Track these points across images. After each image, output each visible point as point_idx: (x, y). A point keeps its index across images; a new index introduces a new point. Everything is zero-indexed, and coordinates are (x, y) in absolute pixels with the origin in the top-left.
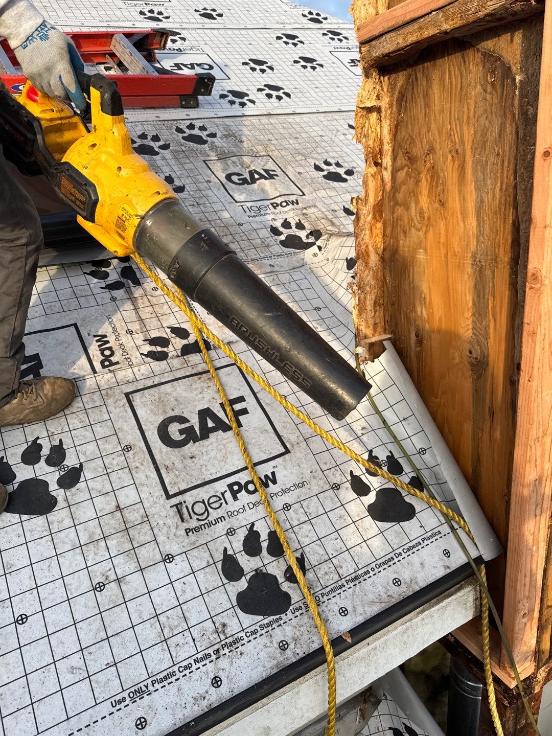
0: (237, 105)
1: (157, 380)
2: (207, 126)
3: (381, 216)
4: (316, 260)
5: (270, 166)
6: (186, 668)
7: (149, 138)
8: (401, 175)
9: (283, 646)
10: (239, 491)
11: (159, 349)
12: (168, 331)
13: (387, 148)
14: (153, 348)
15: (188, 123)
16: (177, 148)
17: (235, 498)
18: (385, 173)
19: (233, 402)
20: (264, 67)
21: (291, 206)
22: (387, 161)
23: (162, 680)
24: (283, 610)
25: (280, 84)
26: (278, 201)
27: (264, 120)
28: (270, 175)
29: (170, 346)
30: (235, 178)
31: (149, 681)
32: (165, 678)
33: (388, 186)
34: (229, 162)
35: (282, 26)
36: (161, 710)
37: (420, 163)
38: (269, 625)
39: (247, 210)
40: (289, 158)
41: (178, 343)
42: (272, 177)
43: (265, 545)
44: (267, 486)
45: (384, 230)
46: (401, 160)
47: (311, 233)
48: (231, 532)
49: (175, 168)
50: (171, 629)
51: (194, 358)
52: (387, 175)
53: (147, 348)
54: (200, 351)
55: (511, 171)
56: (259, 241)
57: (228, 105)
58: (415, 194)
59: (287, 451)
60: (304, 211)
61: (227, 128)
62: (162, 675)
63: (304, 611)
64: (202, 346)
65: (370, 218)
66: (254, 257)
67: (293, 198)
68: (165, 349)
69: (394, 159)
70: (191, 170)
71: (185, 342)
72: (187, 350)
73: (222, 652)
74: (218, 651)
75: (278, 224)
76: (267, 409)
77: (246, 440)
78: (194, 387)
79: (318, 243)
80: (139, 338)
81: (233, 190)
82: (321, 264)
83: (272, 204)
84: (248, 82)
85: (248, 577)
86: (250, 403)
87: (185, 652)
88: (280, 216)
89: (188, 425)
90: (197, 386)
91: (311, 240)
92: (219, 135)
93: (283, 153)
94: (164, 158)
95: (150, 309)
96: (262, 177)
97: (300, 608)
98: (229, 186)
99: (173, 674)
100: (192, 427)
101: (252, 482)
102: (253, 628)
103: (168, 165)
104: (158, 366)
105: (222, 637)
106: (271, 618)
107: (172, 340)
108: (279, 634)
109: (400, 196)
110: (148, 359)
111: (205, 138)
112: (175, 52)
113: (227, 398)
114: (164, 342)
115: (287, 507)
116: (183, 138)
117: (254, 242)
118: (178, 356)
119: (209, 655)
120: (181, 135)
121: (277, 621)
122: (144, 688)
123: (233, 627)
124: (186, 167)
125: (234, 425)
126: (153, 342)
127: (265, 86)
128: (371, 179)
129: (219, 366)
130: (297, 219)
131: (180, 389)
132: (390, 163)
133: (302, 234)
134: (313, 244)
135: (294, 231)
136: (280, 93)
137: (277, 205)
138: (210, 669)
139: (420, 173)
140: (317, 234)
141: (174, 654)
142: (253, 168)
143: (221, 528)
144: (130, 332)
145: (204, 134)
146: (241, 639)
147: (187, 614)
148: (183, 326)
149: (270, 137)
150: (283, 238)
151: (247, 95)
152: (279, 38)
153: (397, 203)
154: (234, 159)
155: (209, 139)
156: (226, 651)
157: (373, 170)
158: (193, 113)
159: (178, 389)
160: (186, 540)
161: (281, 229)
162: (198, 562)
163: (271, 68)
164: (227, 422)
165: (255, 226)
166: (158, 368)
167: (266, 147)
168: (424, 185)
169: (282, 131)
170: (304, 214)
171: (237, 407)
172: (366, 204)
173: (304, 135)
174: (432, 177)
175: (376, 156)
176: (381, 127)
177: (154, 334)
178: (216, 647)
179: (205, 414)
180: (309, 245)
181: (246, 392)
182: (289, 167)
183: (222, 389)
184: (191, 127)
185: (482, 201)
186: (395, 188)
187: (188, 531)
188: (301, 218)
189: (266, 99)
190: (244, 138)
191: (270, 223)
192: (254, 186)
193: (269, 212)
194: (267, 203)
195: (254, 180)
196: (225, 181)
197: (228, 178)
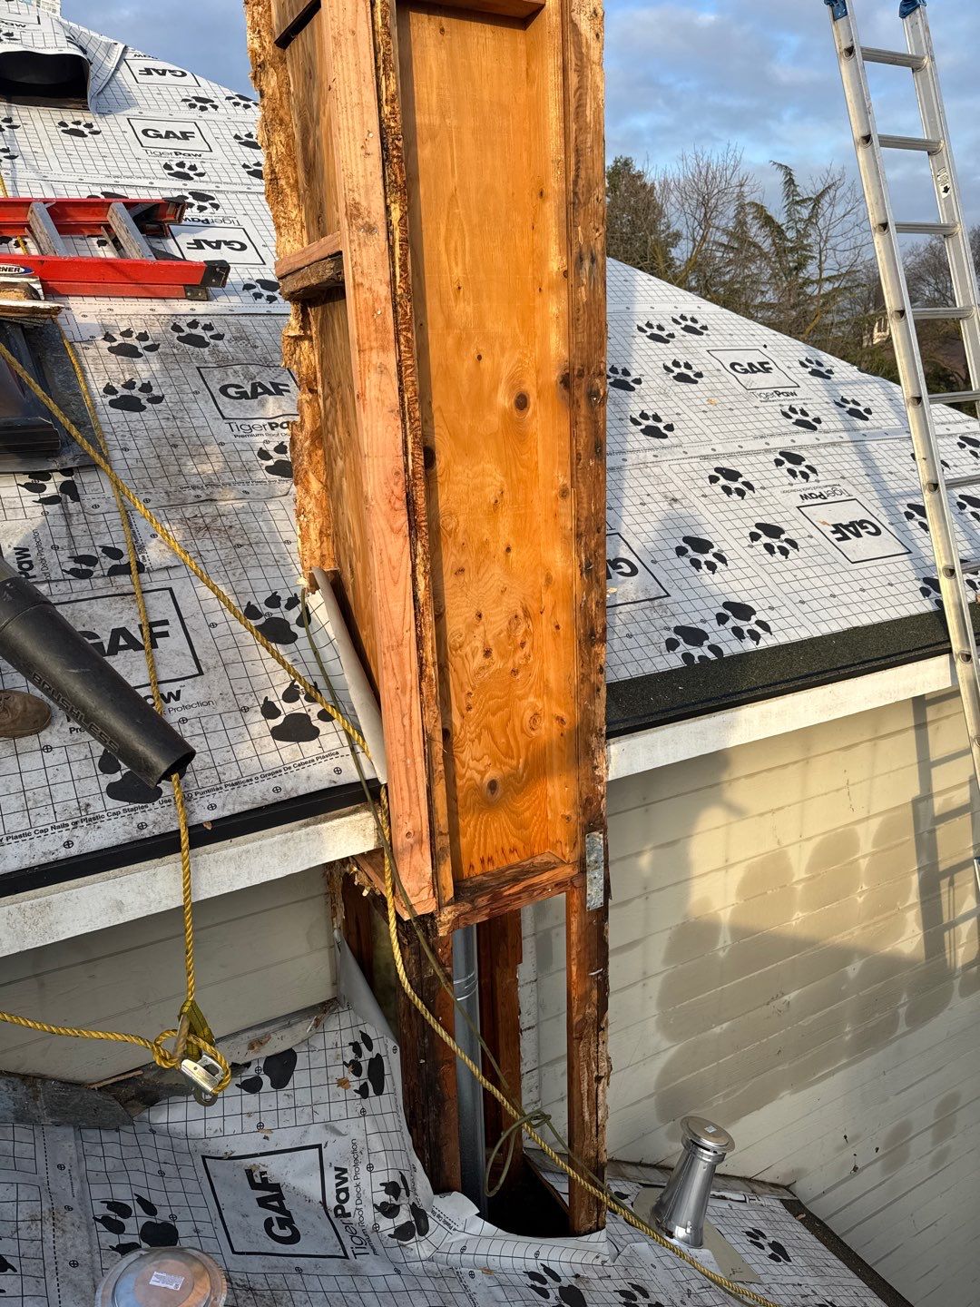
1: (73, 597)
5: (283, 378)
6: (42, 831)
7: (134, 336)
9: (141, 827)
11: (84, 567)
12: (100, 550)
14: (78, 566)
19: (152, 625)
23: (16, 837)
24: (152, 801)
26: (279, 421)
28: (278, 390)
29: (98, 566)
30: (231, 391)
31: (5, 837)
32: (20, 836)
38: (132, 810)
39: (235, 428)
41: (108, 563)
42: (279, 393)
44: (168, 701)
49: (158, 375)
50: (36, 802)
51: (123, 580)
53: (72, 565)
54: (130, 573)
56: (238, 464)
59: (201, 674)
62: (18, 834)
63: (172, 803)
64: (133, 568)
66: (227, 481)
68: (91, 568)
71: (116, 562)
72: (115, 571)
73: (80, 824)
74: (76, 823)
75: (271, 447)
76: (191, 634)
77: (157, 660)
78: (113, 606)
80: (64, 555)
81: (224, 404)
83: (271, 424)
85: (124, 772)
86: (174, 628)
87: (45, 820)
88: (276, 439)
89: (97, 641)
90: (118, 606)
92: (227, 337)
95: (85, 527)
96: (267, 391)
97: (170, 801)
99: (29, 834)
100: (101, 644)
101: (152, 697)
102: (116, 811)
103: (150, 370)
104: (79, 583)
105: (83, 813)
106: (137, 805)
107: (102, 560)
108: (140, 817)
110: (70, 577)
112: (200, 223)
113: (147, 620)
114: (91, 560)
115: (184, 720)
116: (179, 338)
117: (231, 464)
118: (104, 576)
119: (67, 825)
120: (177, 334)
121: (142, 807)
123: (97, 807)
124: (172, 374)
125: (147, 645)
126: (78, 559)
129: (149, 589)
131: (97, 607)
135: (288, 456)
137: (276, 426)
138: (66, 835)
141: (33, 820)
142: (258, 379)
144: (55, 548)
145: (207, 335)
146: (103, 817)
147: (53, 793)
148: (118, 547)
150: (271, 463)
156: (85, 824)
158: (201, 308)
159: (95, 606)
160: (69, 737)
161: (272, 453)
162: (76, 755)
164: (142, 642)
165: (240, 447)
166: (78, 586)
171: (157, 629)
177: (82, 552)
178: (75, 820)
179: (117, 633)
181: (173, 618)
183: (145, 610)
187: (71, 730)
190: (259, 343)
191: (260, 446)
192: (253, 402)
193: (263, 432)
194: (264, 422)
195: (255, 395)
196: (218, 394)
197: (223, 390)
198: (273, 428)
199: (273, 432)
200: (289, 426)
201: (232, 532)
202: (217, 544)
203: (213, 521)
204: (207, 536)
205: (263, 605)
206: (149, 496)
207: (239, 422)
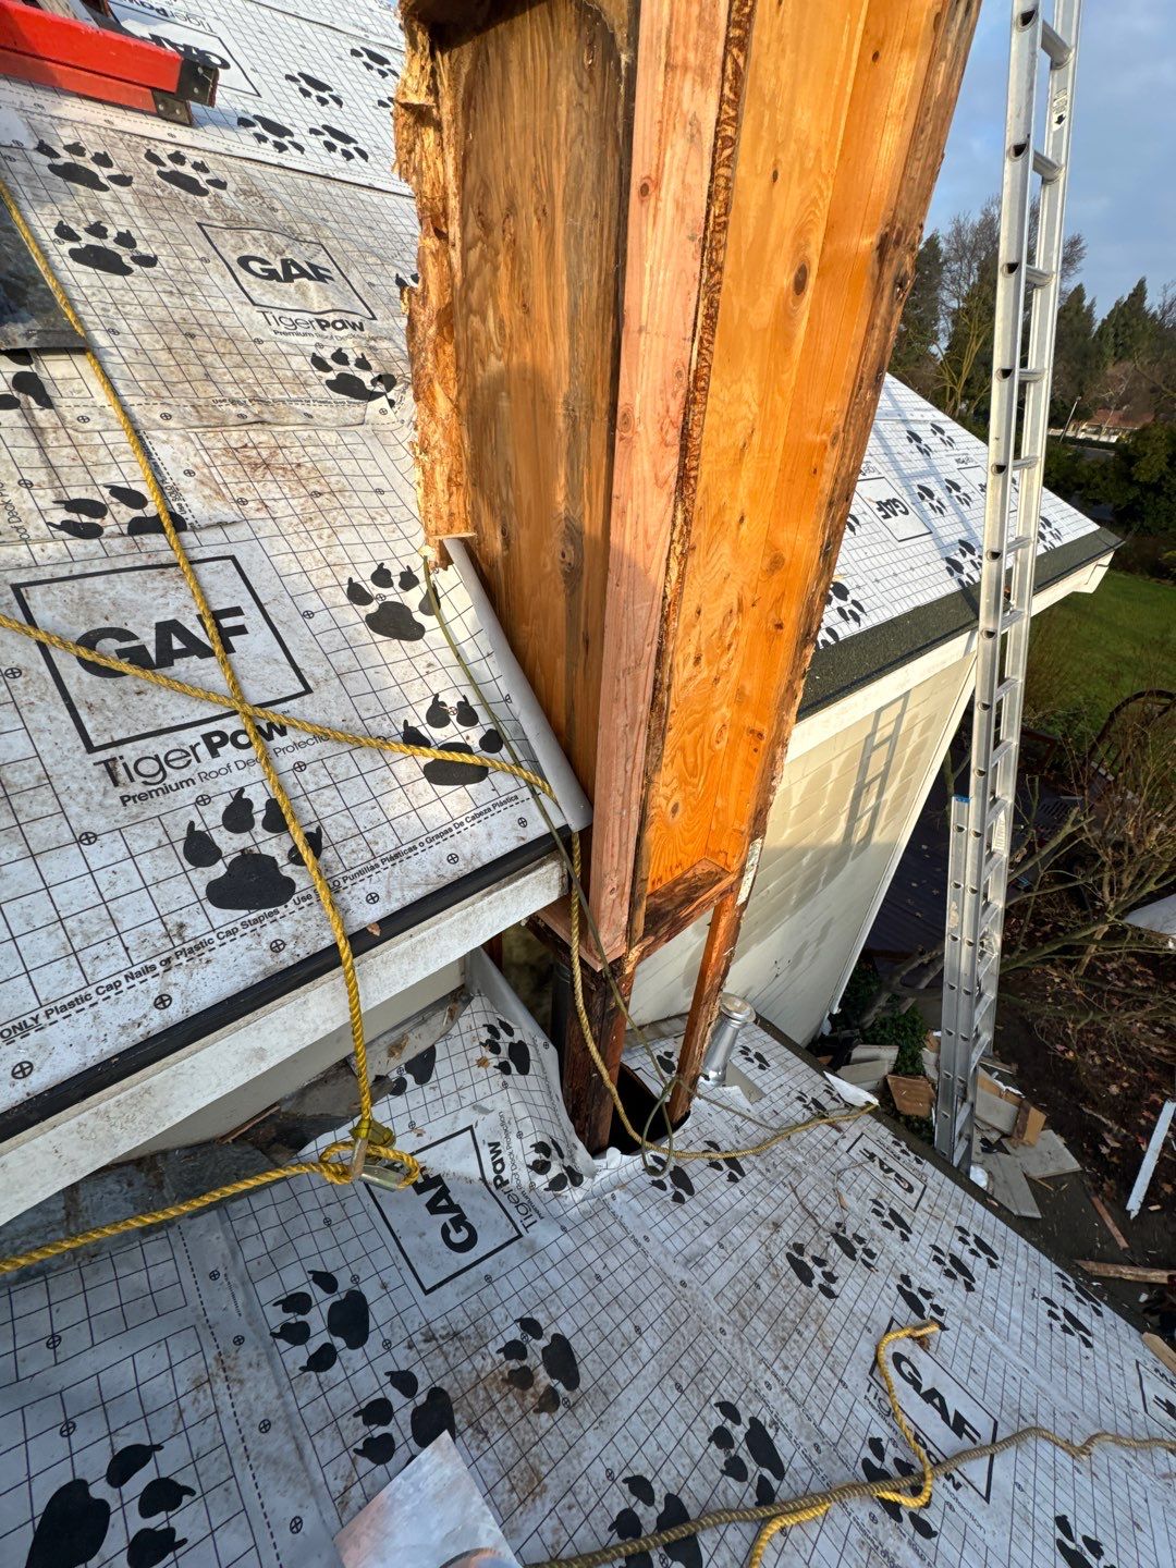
0: (269, 146)
1: (77, 569)
2: (209, 165)
3: (451, 333)
4: (383, 419)
5: (321, 260)
6: (109, 987)
7: (88, 156)
8: (474, 255)
9: (277, 947)
10: (222, 743)
11: (85, 519)
12: (106, 492)
13: (453, 203)
14: (73, 517)
15: (172, 149)
16: (147, 189)
17: (214, 753)
18: (452, 253)
19: (217, 616)
20: (325, 95)
21: (349, 331)
22: (454, 231)
23: (64, 1008)
24: (283, 901)
25: (351, 133)
26: (331, 317)
27: (318, 184)
28: (318, 275)
29: (108, 517)
30: (255, 266)
31: (41, 1012)
32: (71, 1005)
33: (459, 275)
34: (247, 237)
35: (362, 34)
36: (60, 1048)
37: (497, 232)
38: (256, 921)
39: (272, 320)
40: (355, 255)
41: (125, 514)
42: (321, 278)
43: (259, 818)
44: (270, 737)
45: (457, 360)
46: (474, 229)
47: (380, 378)
48: (203, 800)
49: (140, 223)
50: (86, 936)
51: (154, 541)
52: (455, 256)
53: (61, 515)
54: (163, 531)
55: (613, 247)
56: (289, 374)
57: (253, 141)
58: (491, 291)
59: (308, 690)
60: (372, 343)
61: (247, 179)
62: (65, 1002)
63: (314, 900)
64: (166, 522)
65: (432, 331)
66: (278, 396)
67: (356, 319)
68: (98, 521)
69: (464, 226)
70: (172, 232)
71: (137, 513)
72: (138, 527)
73: (175, 962)
74: (168, 960)
75: (326, 354)
76: (280, 629)
77: (240, 672)
78: (149, 585)
79: (391, 395)
80: (46, 498)
81: (249, 283)
82: (391, 427)
83: (319, 321)
84: (300, 114)
85: (228, 861)
86: (252, 618)
87: (110, 966)
88: (331, 343)
89: (134, 643)
90: (156, 584)
91: (380, 388)
92: (231, 186)
93: (346, 245)
94: (117, 200)
95: (72, 451)
96: (303, 274)
97: (309, 897)
98: (243, 275)
99: (87, 998)
100: (143, 648)
101: (244, 732)
102: (230, 927)
103: (126, 213)
104: (78, 546)
105: (177, 941)
106: (261, 912)
107: (112, 507)
108: (271, 932)
109: (474, 297)
110: (63, 534)
111: (203, 185)
112: (154, 13)
113: (208, 608)
114: (98, 509)
115: (300, 766)
116: (160, 174)
117: (280, 373)
118: (122, 535)
119: (153, 968)
120: (155, 168)
121: (270, 914)
122: (30, 1022)
123: (197, 927)
124: (163, 225)
125: (218, 648)
126: (73, 506)
127: (325, 127)
128: (430, 260)
129: (201, 557)
130: (359, 352)
131: (123, 586)
132: (458, 235)
133: (366, 378)
134: (379, 395)
135: (351, 369)
136: (350, 148)
137: (328, 325)
138: (154, 985)
139: (497, 254)
140: (388, 380)
141: (88, 971)
142: (288, 255)
143: (187, 795)
144: (27, 484)
145: (202, 178)
146: (210, 942)
147: (116, 915)
148: (134, 487)
149: (326, 214)
150: (331, 376)
151: (291, 134)
152: (355, 53)
153: (470, 311)
154: (256, 233)
155: (211, 188)
156: (183, 959)
157: (432, 243)
158: (183, 135)
159: (119, 587)
160: (123, 812)
161: (331, 363)
162: (141, 842)
163: (338, 101)
164: (207, 642)
165: (284, 348)
166: (81, 550)
167: (316, 227)
168: (503, 273)
169: (347, 210)
170: (371, 348)
171: (227, 622)
172: (424, 304)
173: (383, 226)
174: (513, 259)
175: (437, 218)
176: (444, 162)
177: (76, 494)
178: (165, 956)
179: (166, 629)
180: (373, 396)
181: (245, 601)
182: (354, 271)
183: (201, 592)
184: (177, 158)
185: (576, 304)
186: (468, 282)
187: (124, 800)
188: (366, 352)
189: (324, 151)
190: (277, 205)
191: (313, 350)
192: (290, 287)
193: (311, 330)
194: (308, 317)
195: (289, 278)
196: (236, 267)
197: (244, 262)
198: (323, 328)
199: (325, 333)
200: (344, 327)
201: (303, 472)
202: (286, 490)
203: (273, 455)
204: (269, 477)
205: (370, 584)
206: (167, 410)
207: (277, 313)
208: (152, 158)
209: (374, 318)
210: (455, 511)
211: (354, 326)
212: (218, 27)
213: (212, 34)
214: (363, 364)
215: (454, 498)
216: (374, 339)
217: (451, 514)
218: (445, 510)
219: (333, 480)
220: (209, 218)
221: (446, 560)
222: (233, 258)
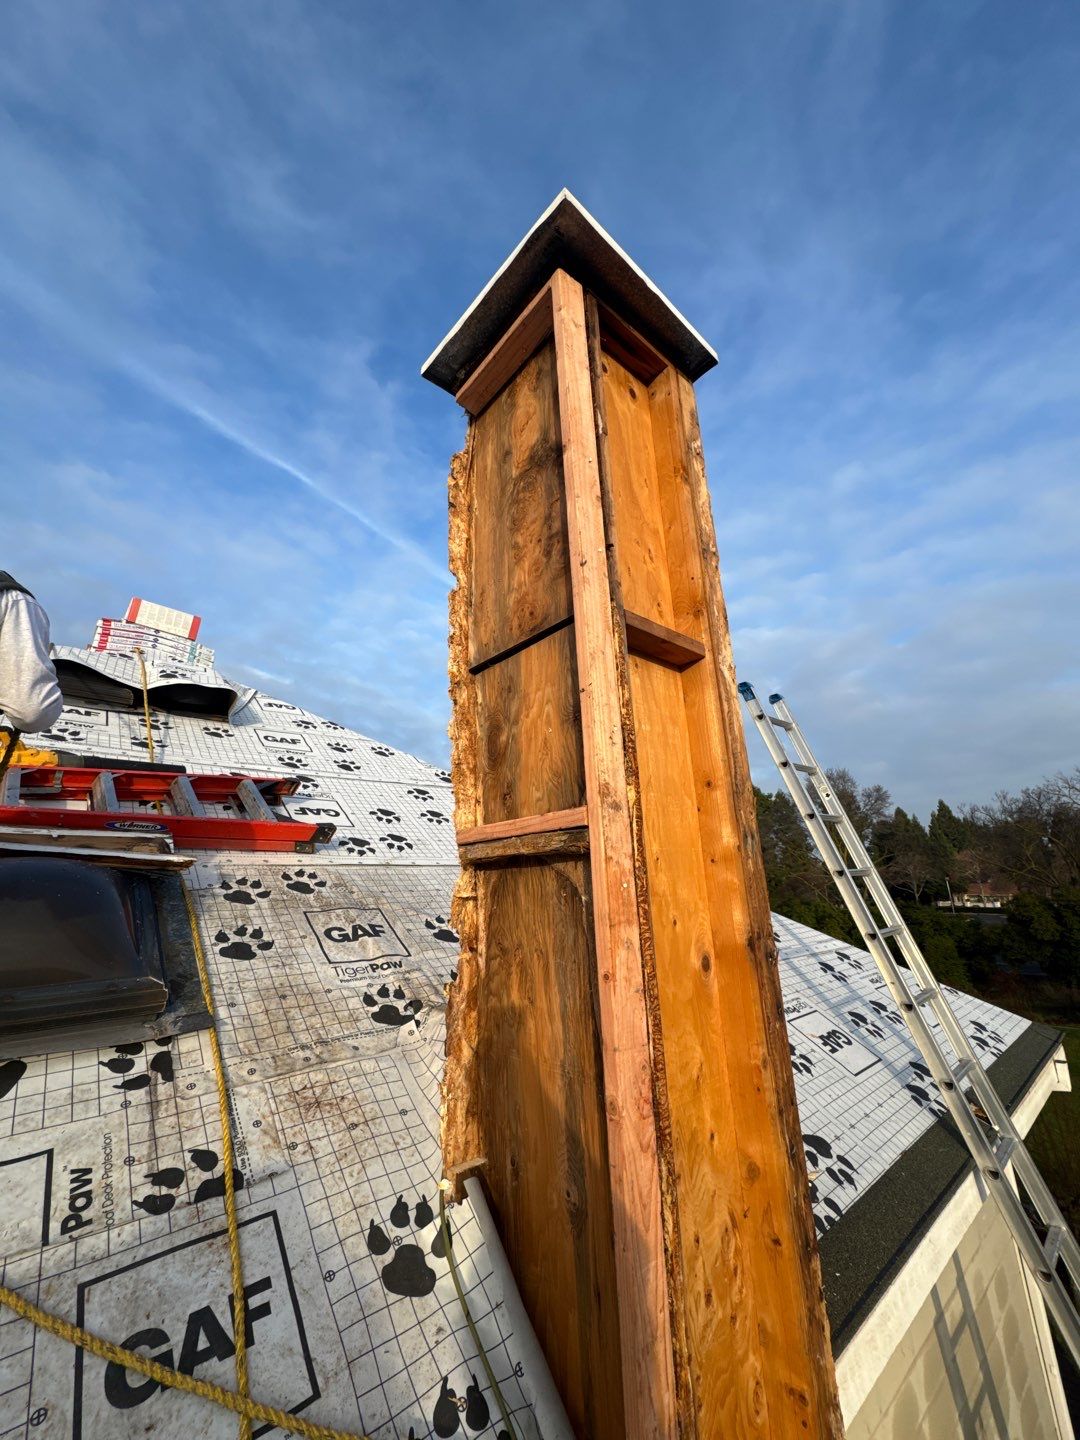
0: (355, 854)
1: (140, 1254)
2: (318, 873)
4: (411, 1039)
5: (378, 920)
7: (249, 883)
8: (495, 964)
11: (164, 1191)
12: (188, 1156)
14: (156, 1191)
15: (297, 869)
16: (278, 897)
19: (248, 1293)
20: (391, 818)
21: (392, 969)
25: (404, 835)
26: (379, 962)
27: (381, 870)
28: (375, 931)
29: (183, 1187)
30: (335, 934)
34: (333, 915)
35: (414, 782)
37: (510, 956)
39: (340, 972)
40: (400, 912)
41: (196, 1179)
42: (377, 934)
47: (410, 1004)
49: (268, 920)
51: (214, 1205)
53: (146, 1191)
54: (223, 1193)
56: (346, 1013)
57: (346, 853)
59: (315, 1395)
60: (407, 975)
61: (340, 877)
64: (228, 1182)
66: (336, 1035)
67: (396, 959)
68: (173, 1192)
70: (287, 923)
71: (207, 1176)
72: (206, 1191)
75: (374, 991)
76: (301, 1302)
78: (196, 1263)
79: (417, 1016)
80: (140, 1172)
81: (329, 947)
82: (418, 1045)
83: (371, 966)
84: (373, 831)
86: (277, 1291)
88: (378, 982)
89: (164, 1348)
90: (203, 1260)
91: (410, 1012)
92: (329, 884)
93: (394, 906)
94: (259, 908)
95: (173, 1119)
96: (366, 933)
98: (327, 943)
100: (170, 1354)
103: (262, 916)
104: (152, 1224)
107: (190, 1174)
109: (493, 986)
110: (141, 1212)
111: (312, 886)
112: (305, 797)
113: (242, 1283)
114: (176, 1178)
116: (288, 886)
117: (339, 1014)
118: (189, 1204)
120: (286, 882)
124: (282, 919)
126: (157, 1178)
127: (389, 835)
129: (247, 1218)
130: (397, 985)
131: (171, 1273)
133: (400, 1005)
134: (411, 1018)
135: (392, 1001)
136: (403, 844)
137: (377, 968)
139: (510, 966)
140: (416, 1005)
142: (358, 922)
144: (130, 1161)
145: (312, 883)
148: (212, 1147)
149: (384, 888)
150: (376, 1009)
151: (369, 844)
152: (410, 792)
155: (317, 888)
158: (306, 859)
159: (171, 1268)
161: (376, 998)
163: (398, 819)
165: (346, 993)
166: (151, 1229)
167: (377, 899)
169: (397, 882)
170: (406, 979)
171: (255, 1301)
173: (420, 888)
174: (521, 972)
177: (165, 1164)
179: (198, 1322)
180: (406, 1019)
181: (276, 1270)
182: (399, 923)
183: (240, 1264)
184: (300, 873)
188: (402, 983)
189: (387, 849)
190: (355, 889)
191: (365, 990)
192: (355, 944)
193: (366, 975)
194: (366, 964)
195: (356, 937)
196: (323, 937)
197: (328, 933)
198: (374, 970)
199: (375, 974)
200: (389, 967)
201: (345, 1105)
202: (329, 1127)
203: (324, 1092)
204: (318, 1116)
205: (389, 1224)
206: (254, 1065)
207: (344, 966)
208: (286, 877)
209: (410, 955)
210: (470, 1138)
211: (395, 965)
212: (337, 797)
213: (333, 800)
214: (399, 994)
215: (470, 1127)
216: (408, 972)
217: (467, 1143)
218: (461, 1140)
219: (368, 1108)
220: (312, 907)
221: (461, 1194)
222: (321, 930)
